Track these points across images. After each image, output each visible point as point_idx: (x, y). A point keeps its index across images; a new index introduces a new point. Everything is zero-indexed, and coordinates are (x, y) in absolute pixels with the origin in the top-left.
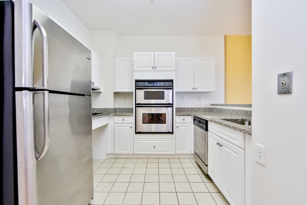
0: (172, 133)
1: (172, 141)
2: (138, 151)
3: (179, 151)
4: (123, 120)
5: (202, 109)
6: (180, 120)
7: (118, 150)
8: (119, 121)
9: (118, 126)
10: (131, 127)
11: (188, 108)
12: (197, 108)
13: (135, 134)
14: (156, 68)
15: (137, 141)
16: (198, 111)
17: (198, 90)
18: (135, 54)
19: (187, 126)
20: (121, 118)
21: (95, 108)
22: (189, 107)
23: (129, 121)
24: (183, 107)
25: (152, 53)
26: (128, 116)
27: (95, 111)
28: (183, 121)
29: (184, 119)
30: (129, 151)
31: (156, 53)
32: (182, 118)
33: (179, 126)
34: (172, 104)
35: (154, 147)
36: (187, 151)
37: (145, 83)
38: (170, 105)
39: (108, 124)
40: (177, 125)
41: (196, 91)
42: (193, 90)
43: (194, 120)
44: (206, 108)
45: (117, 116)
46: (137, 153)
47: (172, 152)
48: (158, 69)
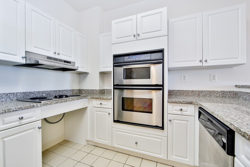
0: (162, 128)
1: (161, 139)
2: (117, 144)
3: (174, 156)
4: (101, 104)
5: (218, 92)
6: (175, 110)
7: (97, 138)
8: (97, 104)
9: (96, 111)
10: (109, 114)
11: (193, 91)
12: (208, 91)
13: (114, 122)
14: (139, 35)
15: (116, 131)
16: (210, 96)
17: (210, 63)
18: (113, 22)
19: (188, 121)
20: (99, 102)
21: (84, 89)
22: (195, 90)
23: (107, 105)
24: (185, 90)
25: (134, 17)
26: (105, 99)
27: (84, 92)
28: (179, 112)
29: (182, 110)
30: (108, 141)
31: (139, 15)
32: (178, 107)
33: (173, 120)
34: (163, 85)
35: (136, 143)
36: (187, 160)
37: (125, 58)
38: (160, 87)
39: (87, 107)
40: (170, 117)
41: (205, 64)
42: (200, 64)
43: (200, 113)
44: (226, 92)
45: (94, 98)
46: (116, 146)
47: (161, 156)
48: (142, 36)
